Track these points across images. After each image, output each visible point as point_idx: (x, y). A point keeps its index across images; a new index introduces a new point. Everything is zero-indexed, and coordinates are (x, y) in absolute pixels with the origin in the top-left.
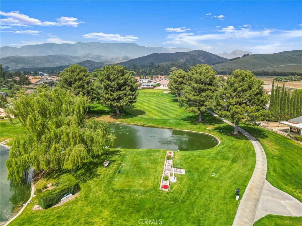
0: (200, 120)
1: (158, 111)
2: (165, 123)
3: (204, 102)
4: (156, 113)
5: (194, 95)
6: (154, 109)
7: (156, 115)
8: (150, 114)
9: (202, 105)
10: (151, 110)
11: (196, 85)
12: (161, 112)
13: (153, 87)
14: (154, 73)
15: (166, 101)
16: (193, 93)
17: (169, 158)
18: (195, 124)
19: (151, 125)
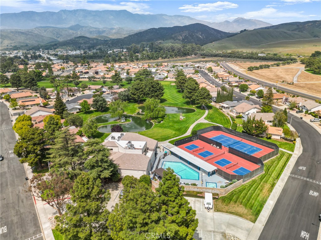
0: (191, 103)
1: (172, 99)
2: (177, 105)
3: (192, 97)
4: (172, 100)
5: (188, 94)
6: (170, 98)
7: (172, 101)
8: (169, 101)
9: (191, 98)
10: (169, 99)
11: (189, 90)
12: (174, 100)
13: (163, 79)
14: (156, 57)
15: (174, 92)
16: (188, 93)
17: (181, 115)
18: (189, 105)
19: (171, 106)
